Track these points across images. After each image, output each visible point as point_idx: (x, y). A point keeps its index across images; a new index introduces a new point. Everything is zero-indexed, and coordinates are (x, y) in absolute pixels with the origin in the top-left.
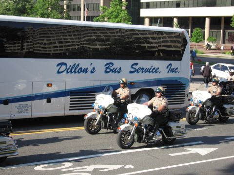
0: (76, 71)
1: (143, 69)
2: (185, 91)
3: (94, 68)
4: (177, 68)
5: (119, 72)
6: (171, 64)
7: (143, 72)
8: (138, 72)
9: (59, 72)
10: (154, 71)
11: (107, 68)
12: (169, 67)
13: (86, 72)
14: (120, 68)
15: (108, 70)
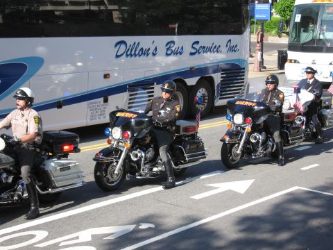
0: (137, 53)
1: (204, 47)
2: (243, 79)
3: (156, 49)
4: (236, 46)
5: (181, 53)
6: (230, 40)
7: (204, 52)
8: (199, 53)
9: (117, 56)
10: (215, 50)
11: (168, 49)
12: (229, 44)
13: (148, 55)
14: (182, 48)
15: (169, 52)
